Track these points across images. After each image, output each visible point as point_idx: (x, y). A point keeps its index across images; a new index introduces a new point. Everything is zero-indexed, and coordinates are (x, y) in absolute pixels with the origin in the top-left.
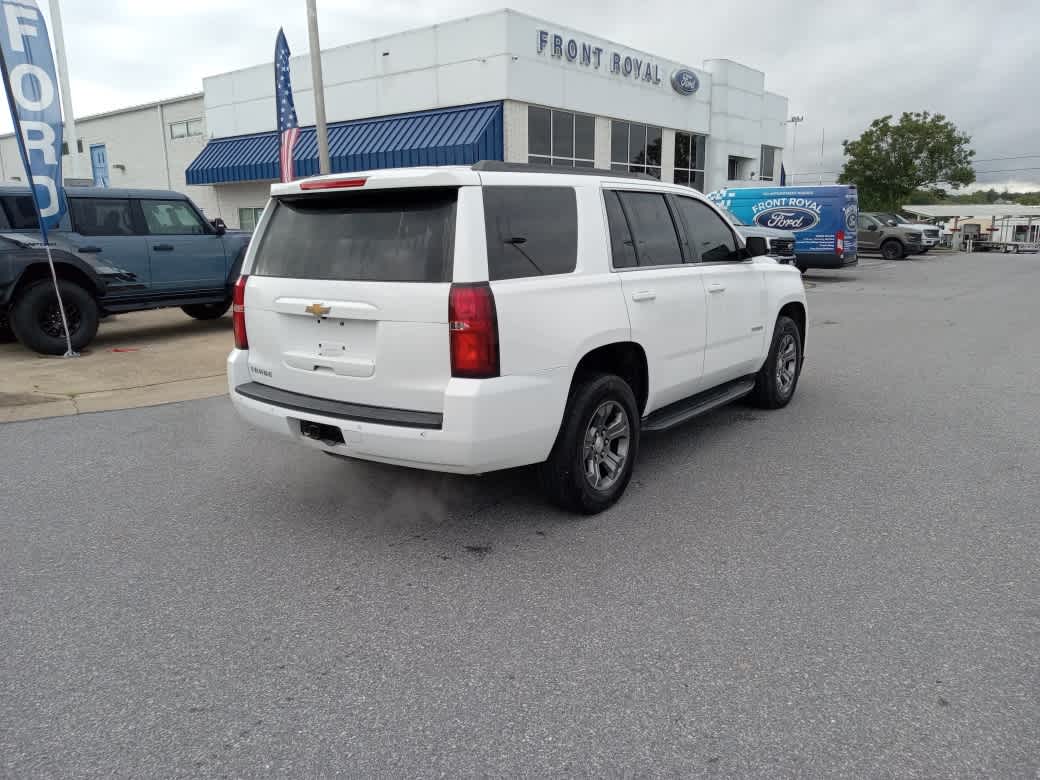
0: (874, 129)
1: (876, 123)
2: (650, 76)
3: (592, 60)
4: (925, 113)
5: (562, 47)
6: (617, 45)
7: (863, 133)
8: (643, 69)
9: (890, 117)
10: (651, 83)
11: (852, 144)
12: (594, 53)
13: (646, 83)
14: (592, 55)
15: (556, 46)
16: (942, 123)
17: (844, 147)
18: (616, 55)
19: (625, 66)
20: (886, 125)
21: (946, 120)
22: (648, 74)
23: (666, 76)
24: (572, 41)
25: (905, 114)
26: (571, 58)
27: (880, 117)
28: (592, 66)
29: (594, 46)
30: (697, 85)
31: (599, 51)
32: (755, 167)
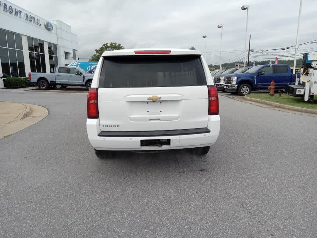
0: (104, 47)
1: (104, 45)
2: (38, 23)
3: (18, 14)
4: (116, 43)
5: (7, 8)
6: (27, 11)
7: (101, 47)
8: (36, 20)
9: (108, 43)
10: (38, 25)
11: (98, 50)
12: (19, 12)
13: (37, 25)
14: (18, 13)
15: (5, 7)
16: (120, 46)
17: (96, 51)
18: (26, 14)
19: (30, 19)
20: (107, 46)
21: (121, 46)
22: (37, 22)
23: (43, 23)
24: (10, 6)
25: (111, 43)
26: (11, 13)
27: (105, 43)
28: (18, 17)
29: (19, 9)
30: (53, 28)
31: (20, 12)
32: (71, 56)
